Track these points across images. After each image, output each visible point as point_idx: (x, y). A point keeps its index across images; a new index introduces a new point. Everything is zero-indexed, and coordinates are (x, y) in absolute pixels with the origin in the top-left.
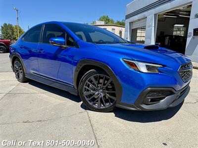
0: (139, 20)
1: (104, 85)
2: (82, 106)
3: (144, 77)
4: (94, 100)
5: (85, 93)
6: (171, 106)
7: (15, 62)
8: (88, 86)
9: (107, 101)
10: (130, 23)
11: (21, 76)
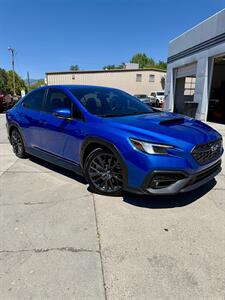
0: (187, 65)
1: (112, 165)
2: (89, 189)
3: (151, 158)
4: (101, 182)
5: (91, 174)
6: (182, 191)
7: (14, 132)
8: (95, 166)
9: (115, 184)
10: (174, 69)
11: (20, 149)
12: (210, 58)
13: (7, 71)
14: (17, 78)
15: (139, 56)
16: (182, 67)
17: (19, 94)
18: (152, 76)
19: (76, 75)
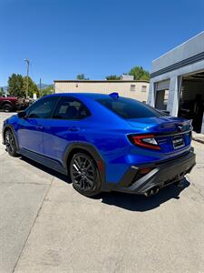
10: (154, 83)
12: (179, 77)
13: (23, 76)
14: (31, 84)
15: (137, 69)
16: (160, 82)
17: (32, 97)
18: (144, 87)
19: (79, 84)
